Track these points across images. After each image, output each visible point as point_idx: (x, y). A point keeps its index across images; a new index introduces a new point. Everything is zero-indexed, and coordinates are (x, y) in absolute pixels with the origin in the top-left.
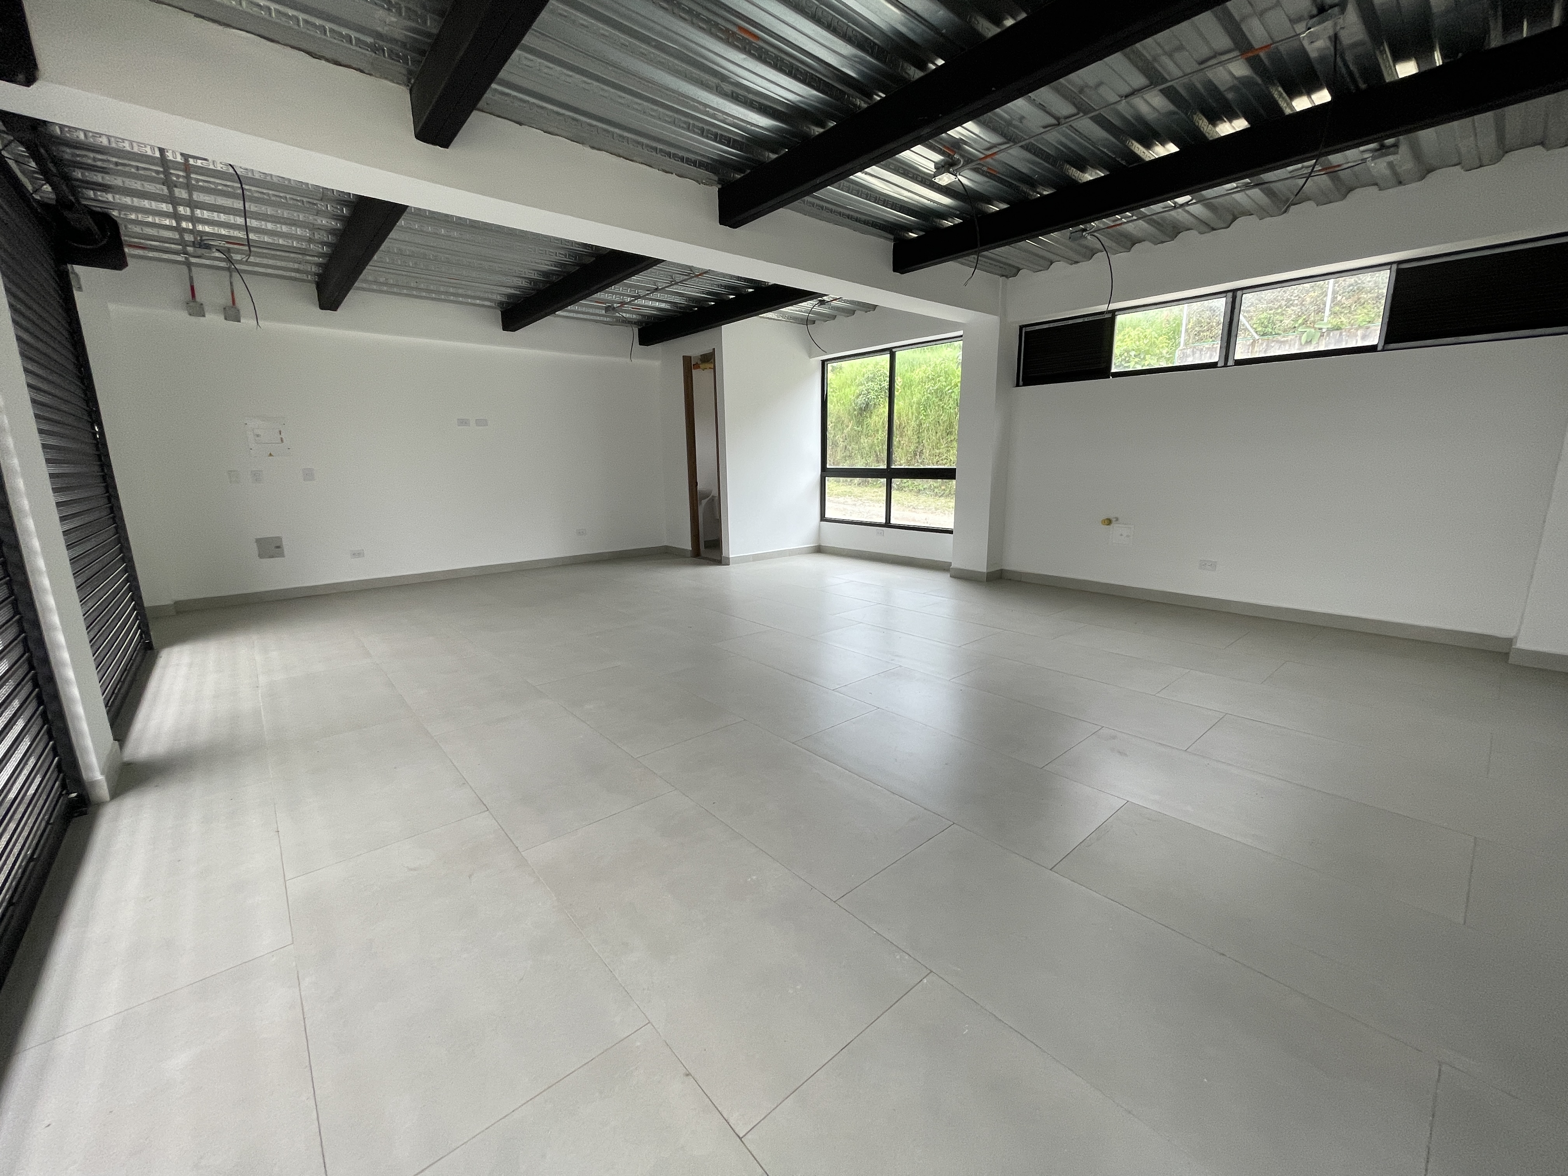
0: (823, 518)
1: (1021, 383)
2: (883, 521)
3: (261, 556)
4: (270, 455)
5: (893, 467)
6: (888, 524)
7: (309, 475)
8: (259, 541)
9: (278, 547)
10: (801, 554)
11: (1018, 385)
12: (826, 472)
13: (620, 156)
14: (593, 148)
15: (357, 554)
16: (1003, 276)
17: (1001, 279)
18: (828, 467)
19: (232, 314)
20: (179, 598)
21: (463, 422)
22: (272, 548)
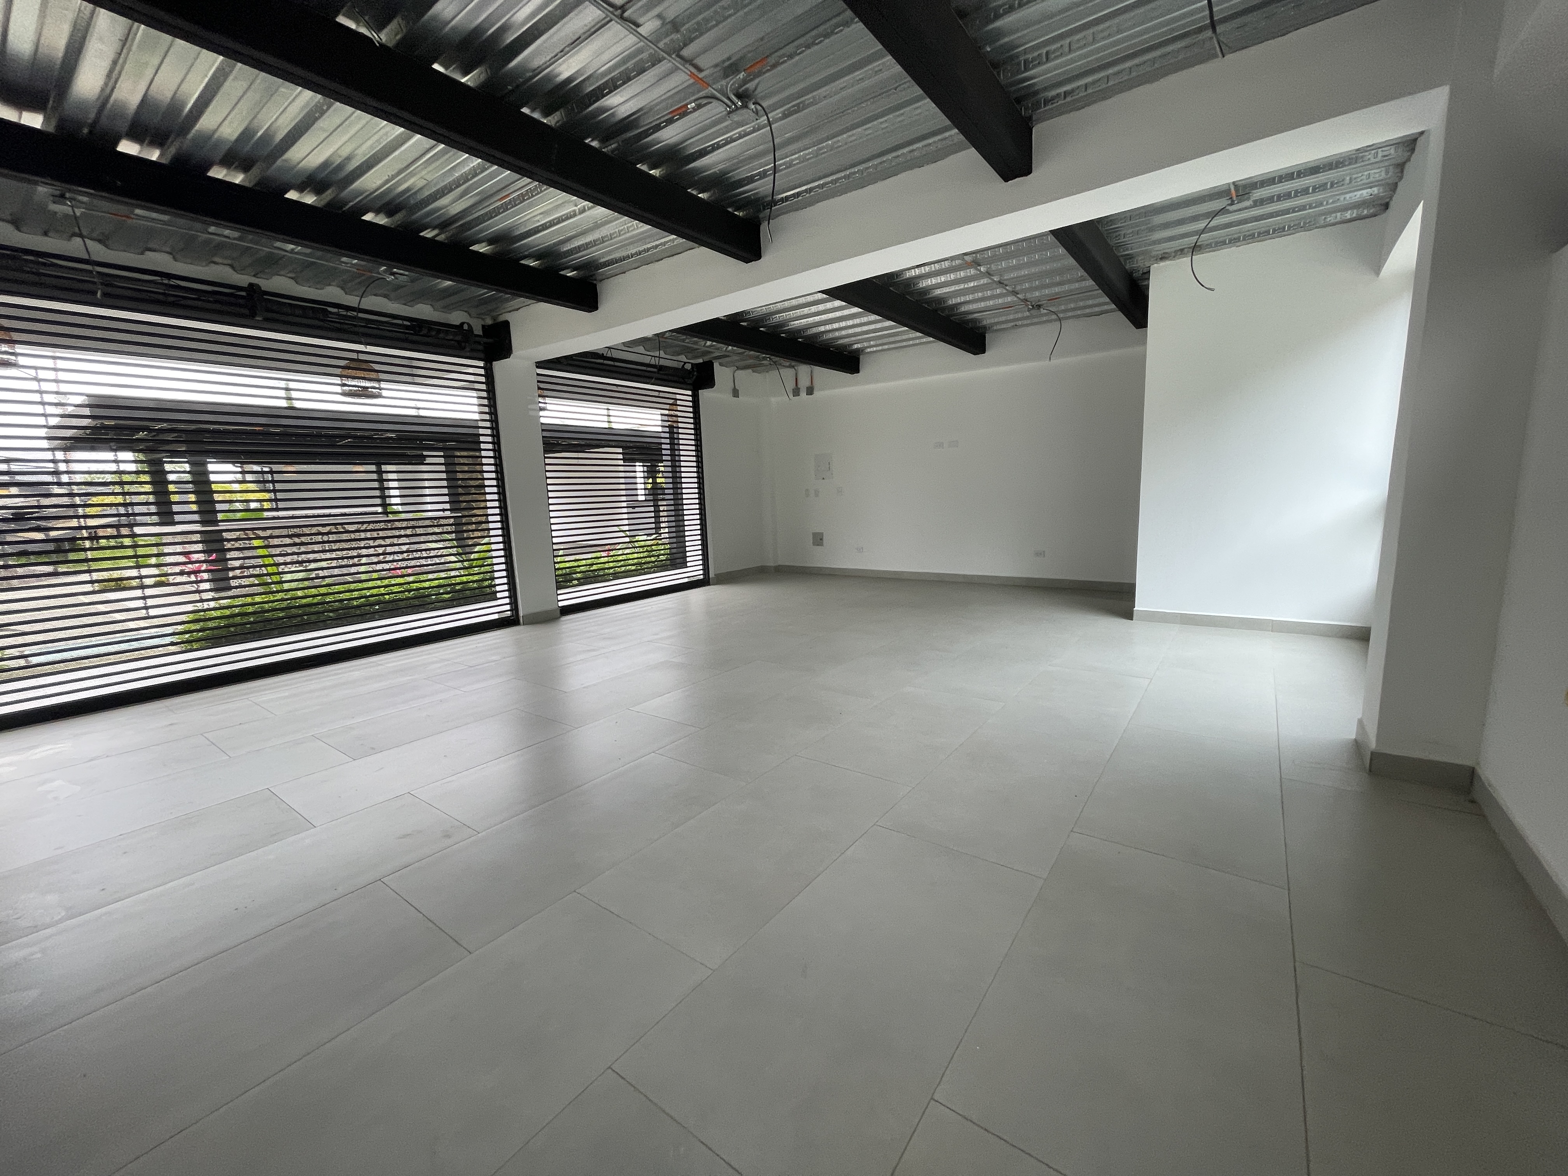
3: (813, 545)
4: (823, 479)
7: (841, 490)
8: (813, 534)
9: (821, 539)
15: (860, 550)
19: (810, 391)
20: (780, 563)
21: (940, 445)
22: (818, 539)
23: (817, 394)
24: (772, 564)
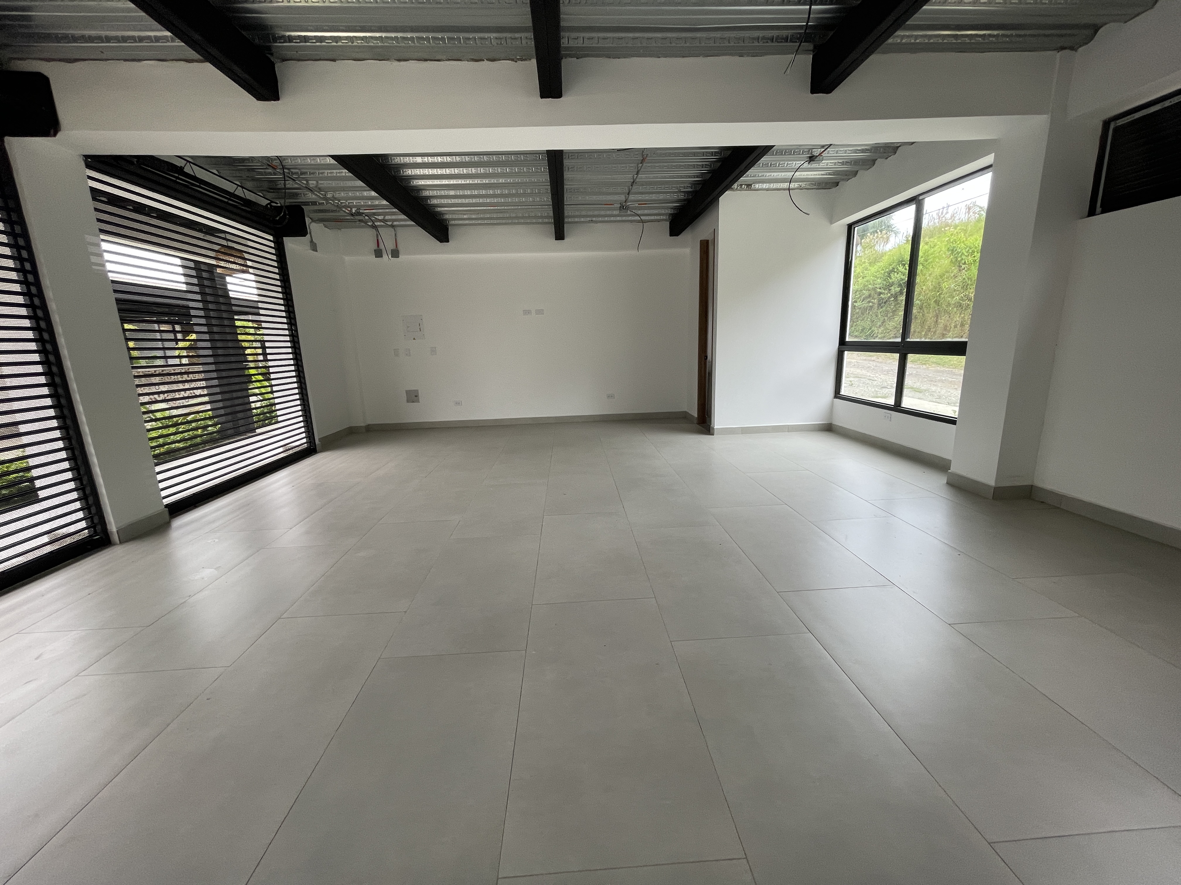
0: (837, 394)
1: (1099, 209)
2: (891, 401)
3: (408, 401)
4: (414, 339)
5: (908, 340)
6: (897, 407)
7: (433, 351)
8: (407, 391)
9: (416, 396)
10: (809, 431)
11: (1092, 212)
12: (843, 345)
13: (426, 60)
14: (399, 60)
15: (458, 403)
16: (1063, 48)
17: (1059, 55)
18: (847, 340)
19: (395, 253)
20: (369, 422)
21: (527, 312)
22: (413, 397)
23: (402, 257)
24: (363, 425)
